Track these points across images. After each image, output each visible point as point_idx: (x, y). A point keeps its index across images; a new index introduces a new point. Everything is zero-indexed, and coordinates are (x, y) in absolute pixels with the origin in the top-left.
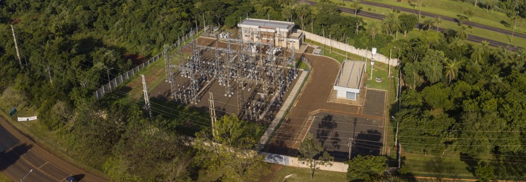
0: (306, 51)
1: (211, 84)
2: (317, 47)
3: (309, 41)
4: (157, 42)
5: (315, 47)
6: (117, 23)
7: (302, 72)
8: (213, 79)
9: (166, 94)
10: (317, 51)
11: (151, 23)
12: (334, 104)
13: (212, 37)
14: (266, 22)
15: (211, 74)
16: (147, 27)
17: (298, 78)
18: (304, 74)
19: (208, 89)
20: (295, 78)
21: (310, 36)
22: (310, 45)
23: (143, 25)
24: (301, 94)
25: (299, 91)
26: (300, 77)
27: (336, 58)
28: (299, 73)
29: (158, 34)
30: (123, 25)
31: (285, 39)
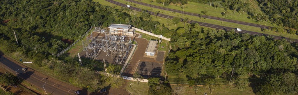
0: (136, 36)
1: (101, 52)
2: (140, 34)
3: (137, 31)
4: (76, 34)
5: (139, 34)
6: (57, 26)
7: (134, 45)
8: (101, 50)
9: (85, 55)
10: (140, 36)
11: (73, 27)
12: (145, 58)
13: (98, 32)
14: (119, 26)
15: (100, 48)
16: (71, 28)
17: (133, 48)
18: (135, 46)
19: (100, 53)
20: (131, 48)
21: (137, 29)
22: (137, 34)
23: (69, 27)
24: (134, 54)
25: (133, 53)
26: (134, 48)
27: (147, 38)
28: (133, 46)
29: (76, 31)
30: (59, 26)
31: (127, 32)
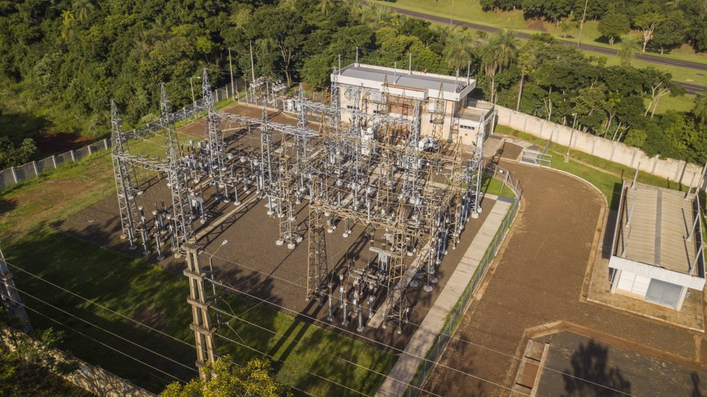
0: (500, 152)
1: (243, 212)
2: (529, 144)
3: (507, 130)
4: (130, 108)
5: (524, 144)
6: (42, 63)
7: (493, 203)
8: (253, 199)
10: (529, 156)
12: (598, 309)
13: (268, 105)
14: (401, 75)
17: (483, 217)
18: (500, 209)
20: (475, 216)
21: (507, 117)
22: (510, 141)
24: (494, 264)
25: (489, 255)
26: (490, 217)
27: (585, 175)
28: (487, 206)
31: (448, 120)
